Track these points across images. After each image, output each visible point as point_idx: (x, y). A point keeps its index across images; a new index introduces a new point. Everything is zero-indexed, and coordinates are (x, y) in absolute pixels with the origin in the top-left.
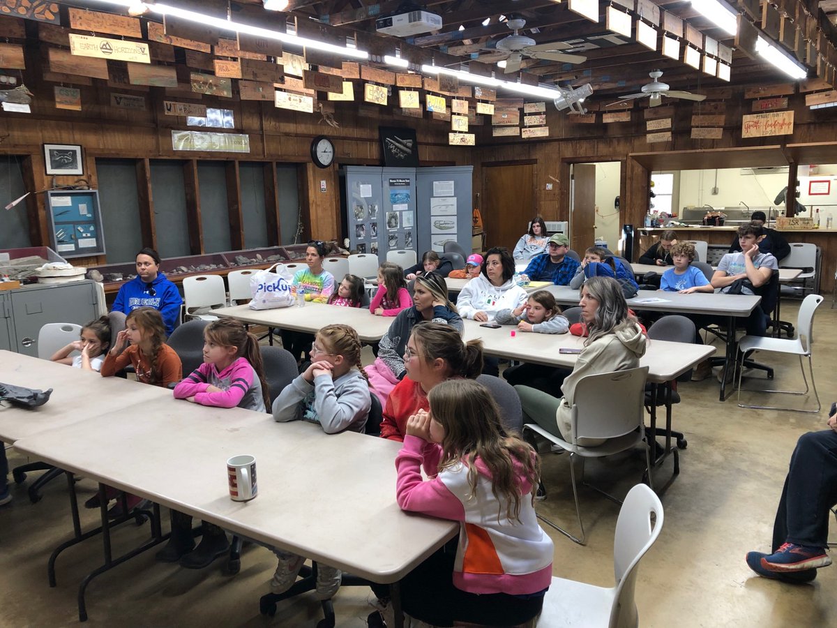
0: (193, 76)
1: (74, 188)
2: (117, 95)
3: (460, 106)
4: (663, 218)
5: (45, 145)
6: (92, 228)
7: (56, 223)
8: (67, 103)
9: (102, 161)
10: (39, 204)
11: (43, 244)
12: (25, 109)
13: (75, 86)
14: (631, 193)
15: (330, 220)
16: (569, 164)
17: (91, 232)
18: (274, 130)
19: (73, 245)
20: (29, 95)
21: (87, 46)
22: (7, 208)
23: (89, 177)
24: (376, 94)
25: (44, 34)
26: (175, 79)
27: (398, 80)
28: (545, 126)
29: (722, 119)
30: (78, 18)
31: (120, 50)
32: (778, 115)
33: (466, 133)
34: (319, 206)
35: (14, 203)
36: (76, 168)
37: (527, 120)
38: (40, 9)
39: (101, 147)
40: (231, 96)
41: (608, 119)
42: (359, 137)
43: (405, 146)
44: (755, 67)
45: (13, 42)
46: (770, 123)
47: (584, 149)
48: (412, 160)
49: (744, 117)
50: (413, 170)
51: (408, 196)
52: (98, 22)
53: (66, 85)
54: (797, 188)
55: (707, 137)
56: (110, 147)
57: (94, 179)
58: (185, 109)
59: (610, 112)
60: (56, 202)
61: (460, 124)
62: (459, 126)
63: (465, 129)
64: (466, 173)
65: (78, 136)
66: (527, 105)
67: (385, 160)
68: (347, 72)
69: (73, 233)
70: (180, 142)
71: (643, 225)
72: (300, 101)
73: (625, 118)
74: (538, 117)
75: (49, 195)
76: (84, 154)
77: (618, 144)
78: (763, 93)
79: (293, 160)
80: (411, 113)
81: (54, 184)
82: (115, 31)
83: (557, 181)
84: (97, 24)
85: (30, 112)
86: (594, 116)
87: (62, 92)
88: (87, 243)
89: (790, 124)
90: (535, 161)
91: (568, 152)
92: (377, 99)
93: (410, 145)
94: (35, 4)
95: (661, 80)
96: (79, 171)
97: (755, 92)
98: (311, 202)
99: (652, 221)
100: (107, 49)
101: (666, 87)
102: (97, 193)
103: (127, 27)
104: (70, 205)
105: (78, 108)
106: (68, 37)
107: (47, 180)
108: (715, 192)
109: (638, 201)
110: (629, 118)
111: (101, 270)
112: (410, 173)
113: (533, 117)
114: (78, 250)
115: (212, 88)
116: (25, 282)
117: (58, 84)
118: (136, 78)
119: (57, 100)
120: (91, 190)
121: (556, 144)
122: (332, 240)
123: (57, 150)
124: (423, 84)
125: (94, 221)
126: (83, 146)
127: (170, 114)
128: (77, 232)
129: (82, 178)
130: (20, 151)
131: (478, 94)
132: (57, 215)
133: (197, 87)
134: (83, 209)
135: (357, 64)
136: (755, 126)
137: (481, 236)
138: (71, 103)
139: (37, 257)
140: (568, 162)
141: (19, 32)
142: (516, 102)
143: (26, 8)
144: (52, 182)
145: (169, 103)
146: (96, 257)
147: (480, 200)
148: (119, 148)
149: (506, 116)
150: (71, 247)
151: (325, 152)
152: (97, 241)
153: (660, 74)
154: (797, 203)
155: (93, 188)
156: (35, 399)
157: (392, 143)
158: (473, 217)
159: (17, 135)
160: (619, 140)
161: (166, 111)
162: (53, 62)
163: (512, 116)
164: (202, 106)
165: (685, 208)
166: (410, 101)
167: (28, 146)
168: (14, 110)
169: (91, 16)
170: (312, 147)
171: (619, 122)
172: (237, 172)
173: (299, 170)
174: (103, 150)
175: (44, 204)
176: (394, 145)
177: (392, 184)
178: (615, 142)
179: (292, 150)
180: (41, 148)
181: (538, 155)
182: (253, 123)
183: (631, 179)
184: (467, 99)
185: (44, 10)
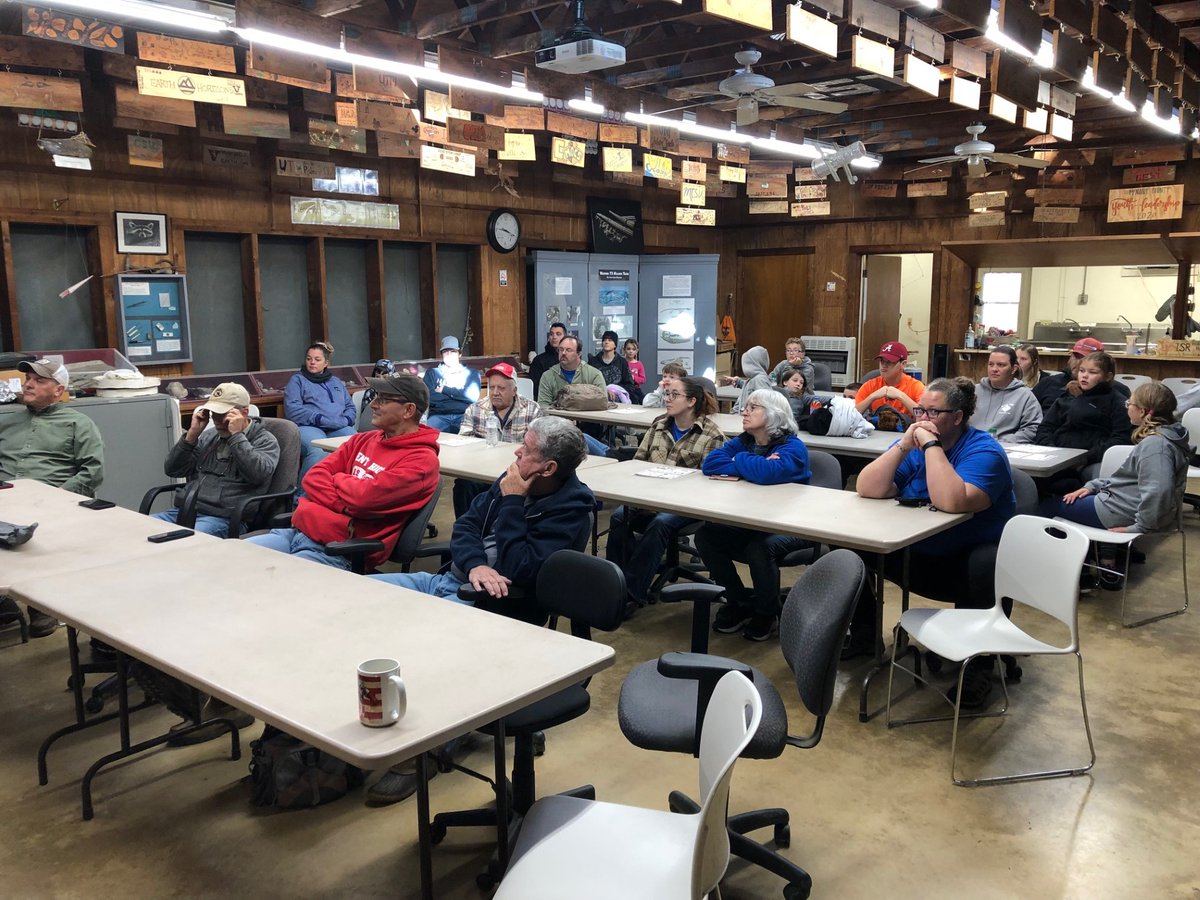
0: (312, 124)
1: (153, 271)
2: (210, 147)
3: (694, 170)
4: (993, 335)
5: (118, 214)
6: (176, 326)
7: (127, 318)
8: (144, 157)
9: (195, 236)
10: (106, 291)
11: (110, 344)
12: (84, 164)
13: (157, 136)
14: (948, 299)
15: (511, 325)
16: (861, 255)
17: (174, 331)
18: (435, 199)
19: (149, 348)
20: (89, 146)
21: (161, 83)
22: (62, 295)
23: (176, 257)
24: (568, 152)
25: (110, 66)
26: (288, 127)
27: (602, 131)
28: (825, 200)
29: (1079, 195)
30: (149, 45)
31: (205, 88)
32: (1161, 190)
33: (701, 207)
34: (496, 304)
35: (72, 290)
36: (158, 244)
37: (799, 191)
38: (98, 33)
39: (194, 217)
40: (365, 152)
41: (915, 191)
42: (557, 210)
43: (624, 224)
44: (1124, 120)
45: (67, 75)
46: (1148, 202)
47: (881, 234)
48: (633, 245)
49: (1112, 192)
50: (635, 258)
51: (626, 295)
52: (177, 52)
53: (145, 134)
54: (1190, 297)
55: (1056, 221)
56: (205, 218)
57: (182, 259)
58: (305, 168)
59: (917, 182)
60: (128, 289)
61: (693, 195)
62: (691, 197)
63: (701, 202)
64: (709, 265)
65: (162, 202)
66: (801, 170)
67: (593, 244)
68: (526, 122)
69: (149, 331)
70: (304, 213)
71: (962, 345)
72: (457, 160)
73: (940, 190)
74: (815, 187)
75: (120, 279)
76: (169, 224)
77: (930, 228)
78: (1139, 158)
79: (460, 240)
80: (625, 179)
81: (128, 265)
82: (199, 63)
83: (843, 279)
84: (174, 54)
85: (90, 168)
86: (895, 187)
87: (138, 143)
88: (169, 345)
89: (1177, 203)
90: (812, 250)
91: (859, 238)
92: (570, 158)
93: (631, 223)
94: (91, 27)
95: (983, 137)
96: (162, 249)
97: (1127, 157)
98: (484, 298)
99: (976, 340)
100: (187, 87)
101: (989, 148)
102: (185, 279)
103: (216, 58)
104: (148, 294)
105: (159, 165)
106: (135, 70)
107: (118, 261)
108: (1083, 300)
109: (957, 310)
110: (946, 191)
111: (185, 383)
112: (630, 262)
113: (808, 187)
114: (156, 355)
115: (338, 140)
116: (79, 395)
117: (133, 132)
118: (232, 126)
119: (131, 153)
120: (177, 275)
121: (842, 226)
122: (512, 354)
123: (133, 221)
124: (639, 138)
125: (180, 317)
126: (170, 215)
127: (284, 174)
128: (155, 329)
129: (167, 258)
130: (83, 221)
131: (722, 154)
132: (129, 307)
133: (318, 138)
134: (165, 300)
135: (542, 110)
136: (1126, 205)
137: (729, 354)
138: (149, 158)
139: (99, 362)
140: (858, 252)
141: (76, 63)
142: (783, 165)
143: (79, 31)
144: (125, 263)
145: (283, 159)
146: (181, 365)
147: (733, 304)
148: (217, 218)
149: (767, 186)
150: (146, 351)
151: (507, 231)
152: (182, 344)
153: (981, 129)
154: (1189, 319)
155: (180, 272)
156: (15, 536)
157: (604, 220)
158: (723, 327)
159: (80, 199)
160: (931, 222)
161: (279, 170)
162: (121, 103)
163: (776, 186)
164: (330, 165)
165: (1037, 323)
166: (619, 162)
167: (94, 214)
168: (69, 166)
169: (167, 43)
170: (488, 224)
171: (930, 197)
172: (381, 256)
173: (468, 255)
174: (194, 221)
175: (112, 292)
176: (607, 222)
177: (603, 278)
178: (926, 225)
179: (461, 227)
180: (112, 216)
181: (818, 241)
182: (406, 188)
183: (948, 278)
184: (704, 160)
185: (103, 36)
